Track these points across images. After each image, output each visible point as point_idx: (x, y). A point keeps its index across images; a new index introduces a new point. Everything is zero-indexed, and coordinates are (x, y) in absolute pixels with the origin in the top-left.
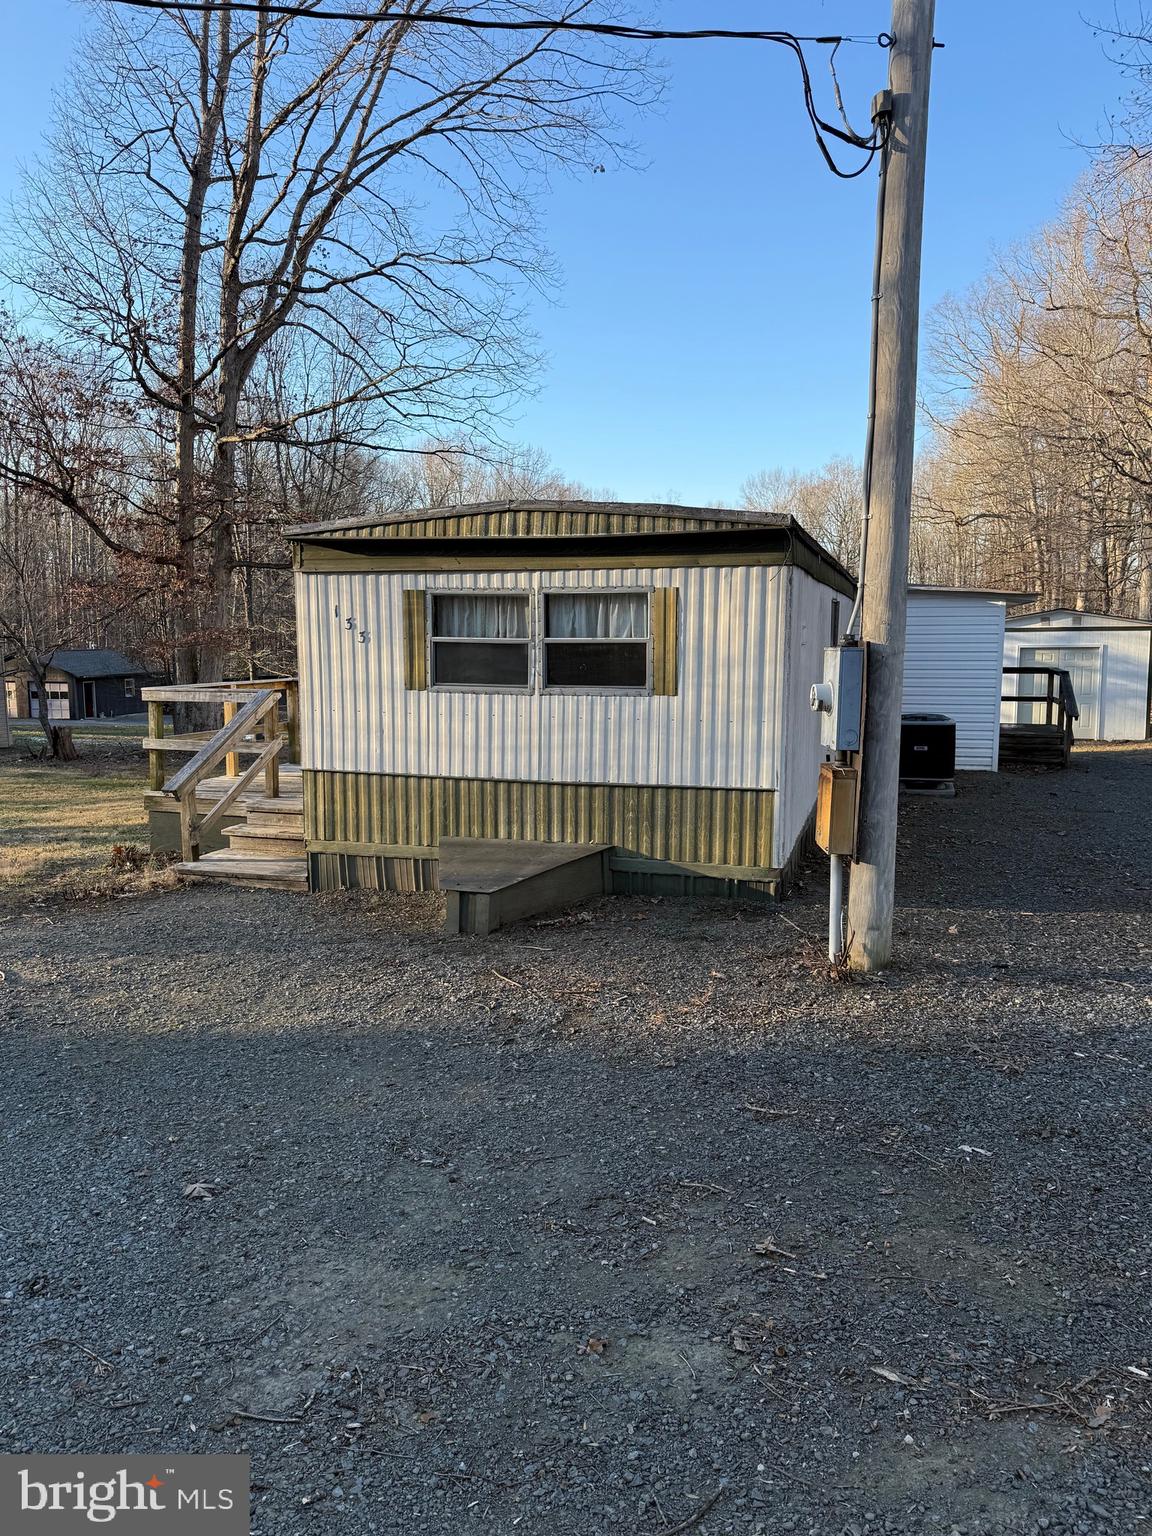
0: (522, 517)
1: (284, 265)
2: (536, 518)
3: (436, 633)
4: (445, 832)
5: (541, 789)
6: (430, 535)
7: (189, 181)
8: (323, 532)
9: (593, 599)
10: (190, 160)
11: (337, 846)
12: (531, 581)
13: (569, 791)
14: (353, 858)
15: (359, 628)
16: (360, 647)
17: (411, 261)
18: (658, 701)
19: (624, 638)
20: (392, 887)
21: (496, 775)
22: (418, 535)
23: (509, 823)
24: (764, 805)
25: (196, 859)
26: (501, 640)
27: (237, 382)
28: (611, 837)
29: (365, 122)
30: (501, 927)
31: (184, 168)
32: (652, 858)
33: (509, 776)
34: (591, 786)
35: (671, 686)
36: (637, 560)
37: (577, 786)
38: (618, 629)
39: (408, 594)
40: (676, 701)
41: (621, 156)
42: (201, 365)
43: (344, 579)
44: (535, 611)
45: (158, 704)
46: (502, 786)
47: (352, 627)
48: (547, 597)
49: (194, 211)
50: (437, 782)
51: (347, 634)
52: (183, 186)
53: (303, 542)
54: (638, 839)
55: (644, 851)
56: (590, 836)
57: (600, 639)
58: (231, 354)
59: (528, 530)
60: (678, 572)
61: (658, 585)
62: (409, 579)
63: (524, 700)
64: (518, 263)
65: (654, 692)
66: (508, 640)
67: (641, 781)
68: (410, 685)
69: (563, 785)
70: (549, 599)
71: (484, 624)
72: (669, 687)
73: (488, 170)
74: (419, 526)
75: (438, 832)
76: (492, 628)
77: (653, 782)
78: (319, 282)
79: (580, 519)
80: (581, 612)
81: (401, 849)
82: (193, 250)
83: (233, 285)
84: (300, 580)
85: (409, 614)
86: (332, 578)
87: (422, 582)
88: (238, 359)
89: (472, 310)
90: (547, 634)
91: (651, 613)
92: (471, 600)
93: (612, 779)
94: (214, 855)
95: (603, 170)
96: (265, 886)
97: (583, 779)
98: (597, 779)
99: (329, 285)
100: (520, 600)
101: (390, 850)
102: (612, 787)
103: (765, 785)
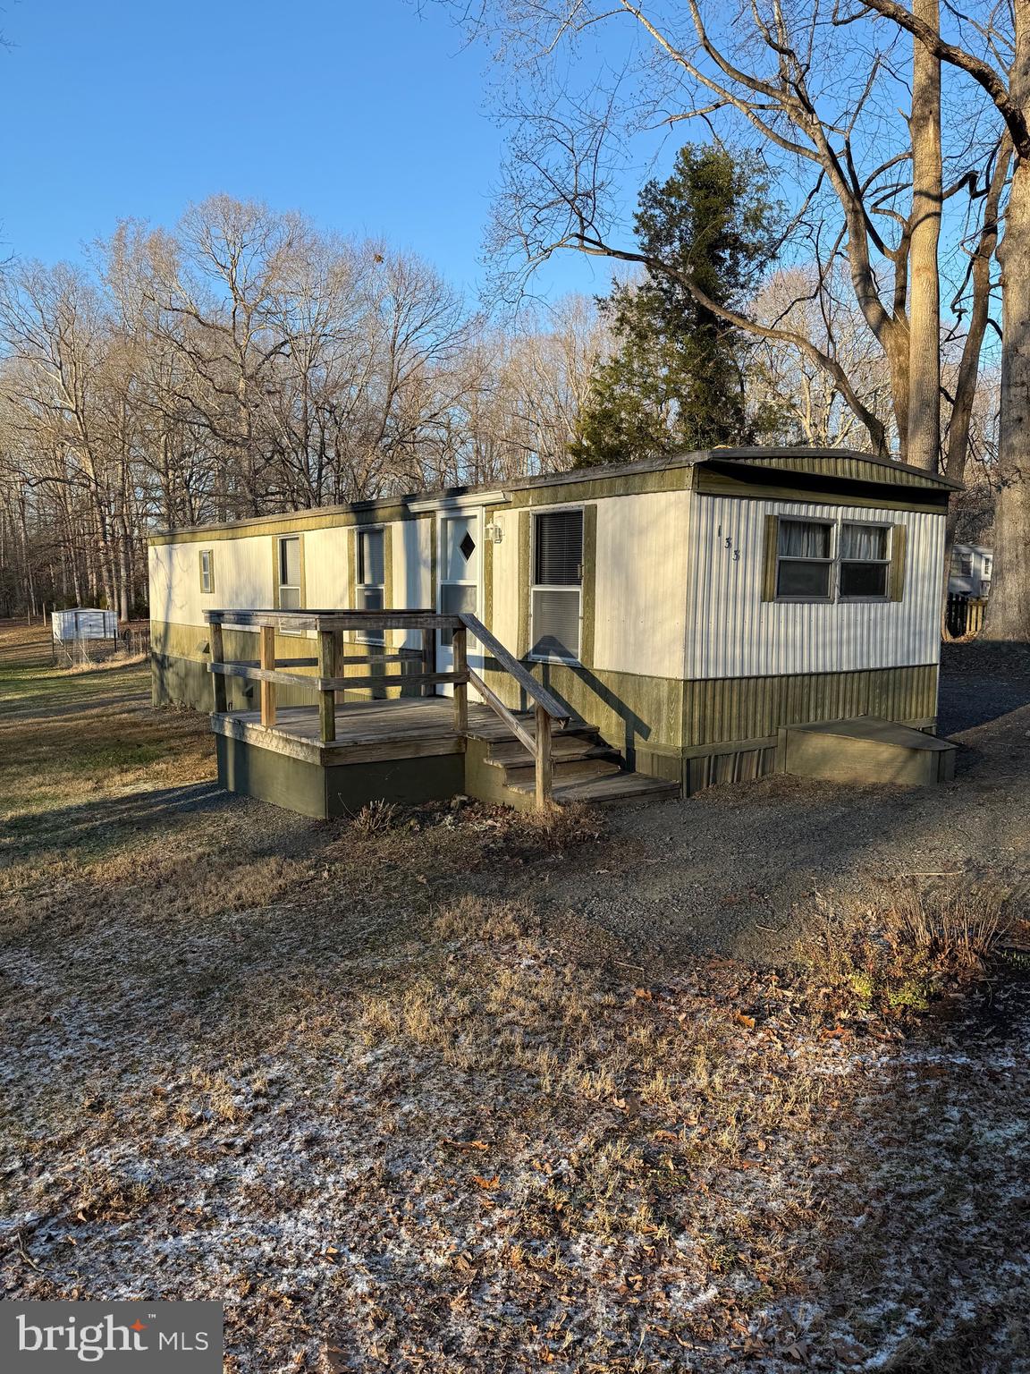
4: (780, 721)
8: (738, 458)
9: (863, 530)
11: (706, 750)
12: (837, 514)
14: (717, 757)
15: (734, 547)
16: (733, 563)
18: (893, 605)
24: (933, 674)
26: (816, 559)
35: (898, 595)
39: (768, 518)
40: (900, 606)
43: (726, 502)
44: (838, 537)
47: (729, 545)
51: (725, 552)
60: (905, 514)
61: (895, 522)
62: (769, 505)
63: (829, 606)
65: (892, 599)
66: (819, 559)
68: (763, 599)
70: (845, 527)
71: (807, 545)
72: (897, 597)
75: (775, 724)
76: (810, 550)
81: (750, 742)
86: (718, 500)
87: (777, 509)
90: (842, 555)
91: (893, 542)
92: (800, 526)
93: (871, 665)
98: (864, 666)
100: (826, 527)
101: (743, 744)
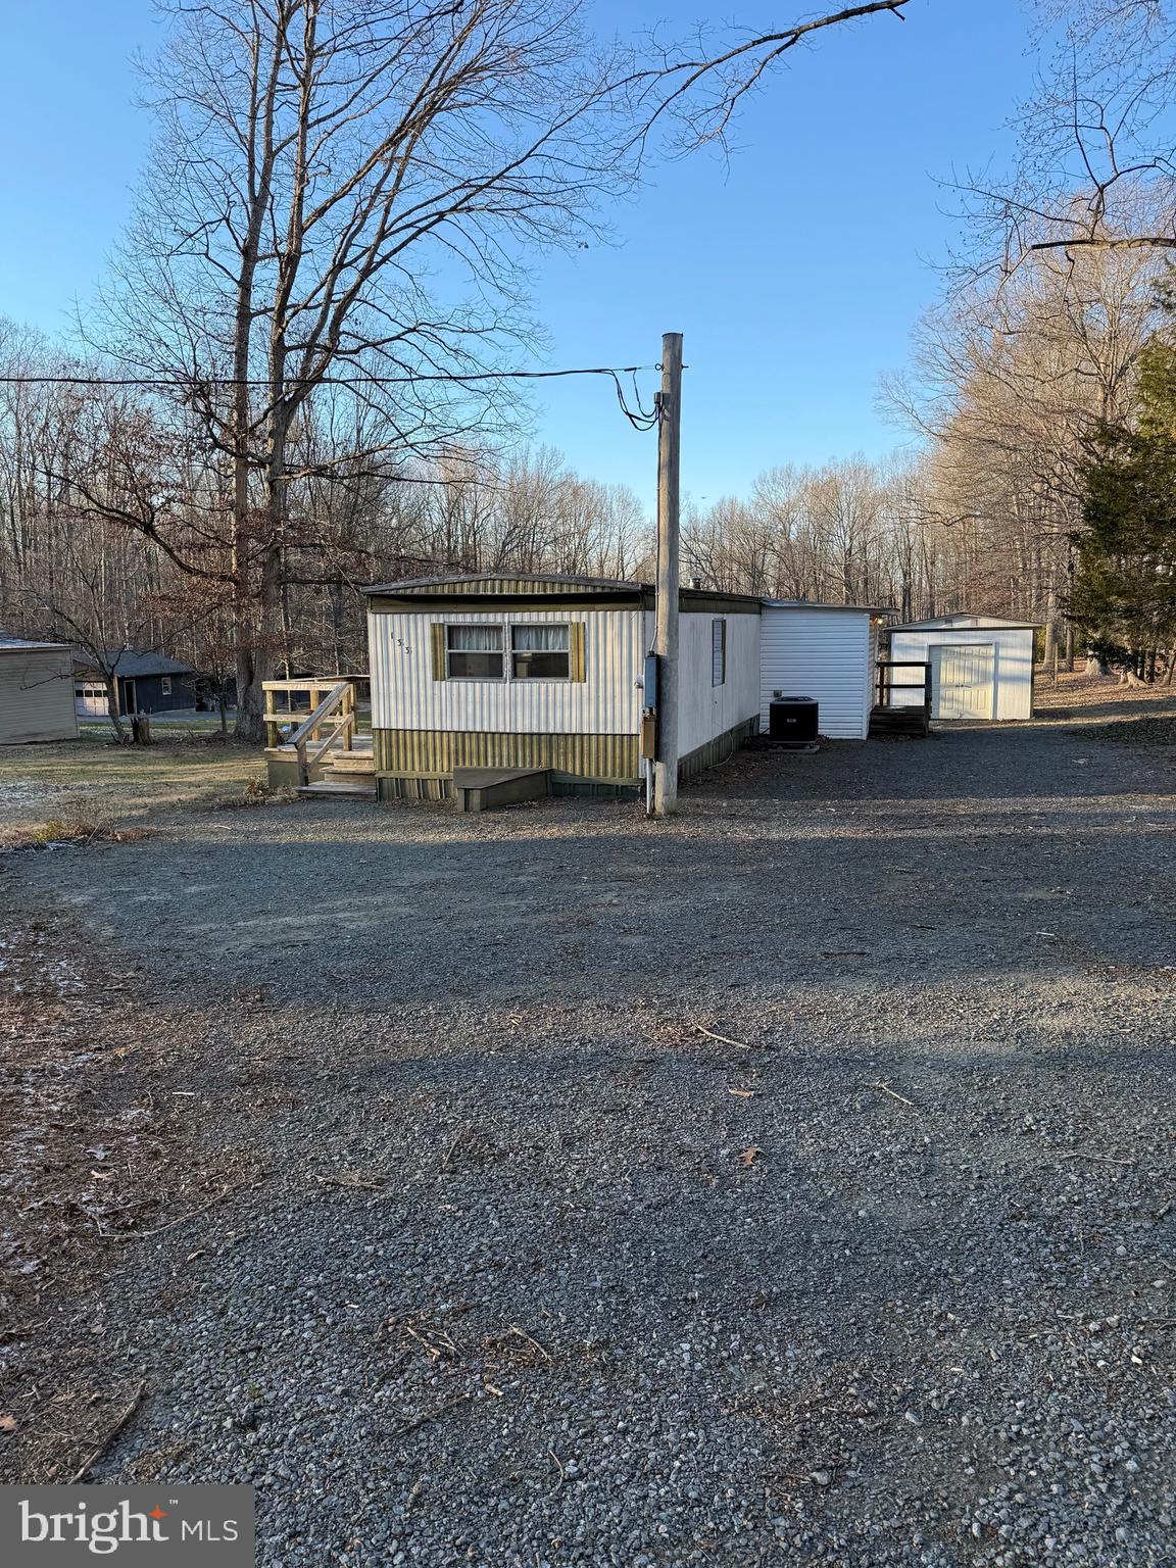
0: (497, 582)
1: (321, 326)
2: (506, 583)
3: (450, 648)
4: (457, 762)
5: (511, 736)
6: (446, 592)
7: (240, 260)
8: (384, 591)
9: (539, 629)
10: (241, 243)
11: (393, 774)
12: (505, 618)
13: (527, 738)
14: (403, 780)
15: (406, 646)
16: (406, 656)
17: (428, 328)
18: (575, 685)
19: (556, 651)
20: (426, 796)
21: (486, 730)
22: (439, 592)
23: (494, 757)
24: (634, 743)
25: (307, 785)
26: (488, 651)
27: (283, 429)
28: (551, 764)
29: (387, 211)
30: (486, 807)
31: (237, 250)
32: (574, 774)
33: (493, 730)
34: (540, 734)
35: (582, 677)
36: (562, 607)
37: (532, 734)
38: (553, 644)
39: (433, 626)
40: (585, 685)
41: (602, 236)
42: (254, 415)
43: (396, 616)
44: (507, 636)
45: (274, 692)
46: (489, 736)
47: (401, 644)
48: (513, 627)
49: (245, 285)
50: (452, 734)
51: (398, 648)
52: (236, 264)
53: (372, 596)
54: (566, 763)
55: (570, 770)
56: (540, 763)
57: (543, 651)
58: (279, 407)
59: (501, 590)
60: (584, 614)
61: (574, 621)
62: (434, 616)
63: (501, 686)
64: (517, 332)
65: (573, 680)
66: (492, 651)
67: (567, 731)
68: (435, 678)
69: (524, 734)
70: (514, 629)
71: (478, 642)
72: (582, 678)
73: (491, 245)
74: (439, 587)
75: (453, 763)
76: (482, 646)
77: (574, 732)
78: (352, 345)
79: (529, 584)
80: (532, 635)
81: (431, 774)
82: (245, 316)
83: (279, 350)
84: (370, 617)
85: (434, 637)
86: (389, 616)
87: (442, 618)
88: (284, 409)
89: (478, 367)
90: (514, 648)
91: (570, 636)
92: (469, 628)
93: (551, 731)
94: (317, 783)
95: (587, 247)
96: (351, 798)
97: (535, 731)
98: (543, 731)
99: (361, 348)
100: (498, 629)
101: (425, 775)
102: (551, 735)
103: (634, 732)
